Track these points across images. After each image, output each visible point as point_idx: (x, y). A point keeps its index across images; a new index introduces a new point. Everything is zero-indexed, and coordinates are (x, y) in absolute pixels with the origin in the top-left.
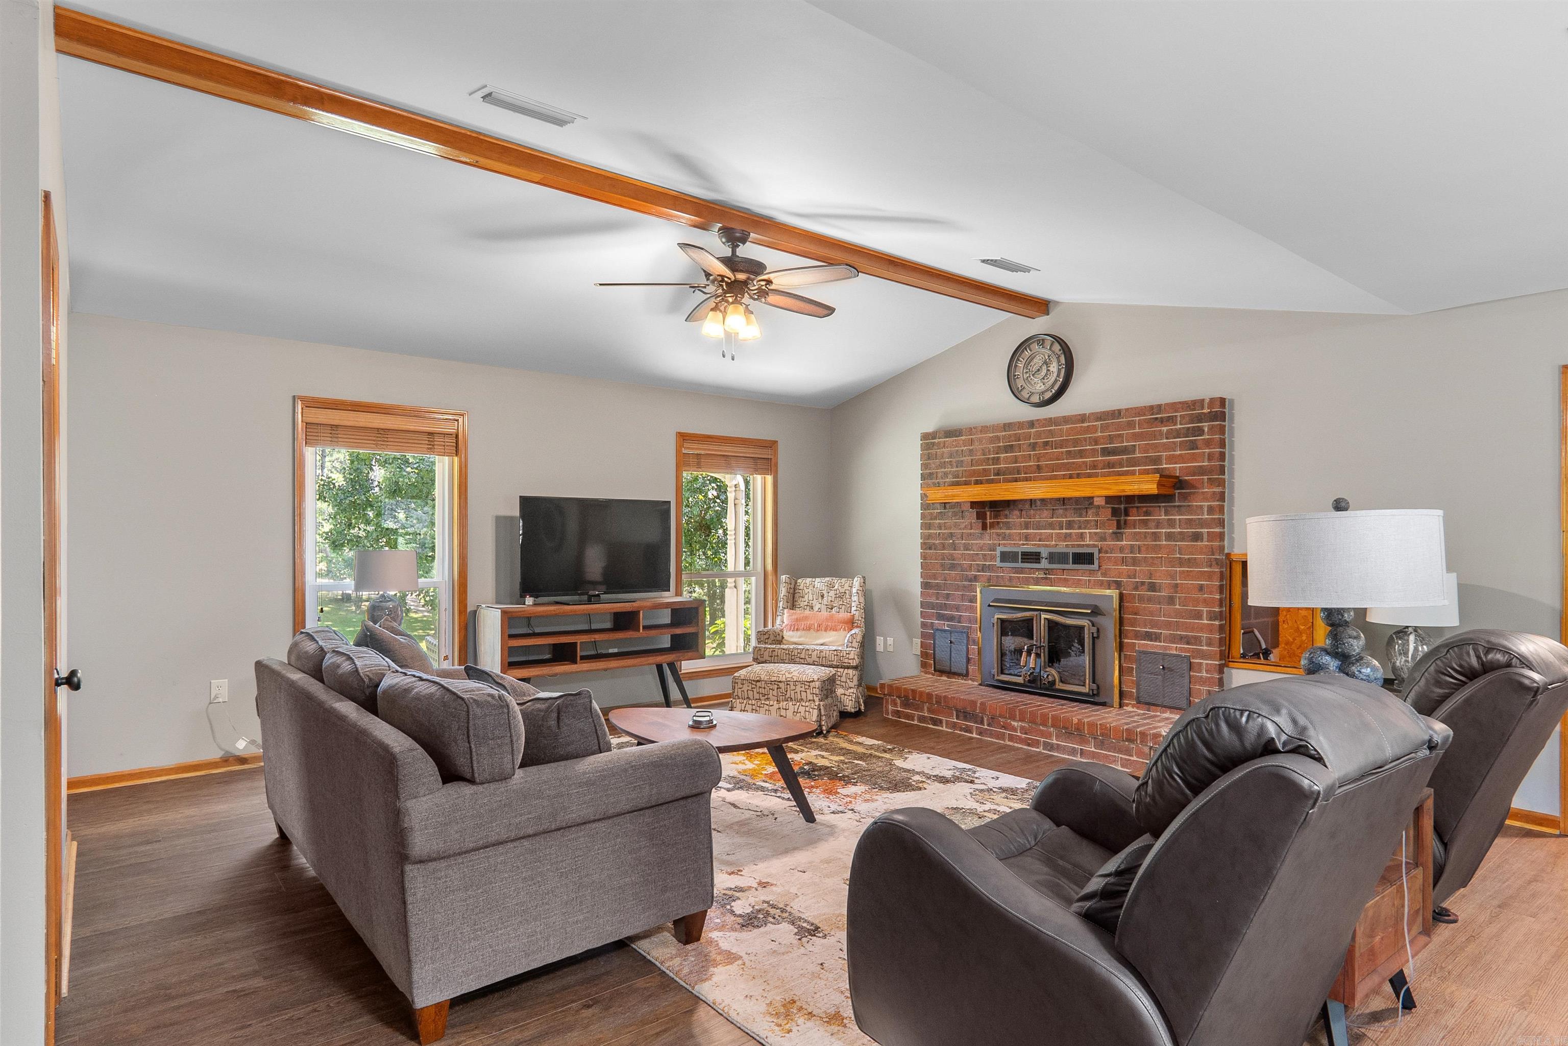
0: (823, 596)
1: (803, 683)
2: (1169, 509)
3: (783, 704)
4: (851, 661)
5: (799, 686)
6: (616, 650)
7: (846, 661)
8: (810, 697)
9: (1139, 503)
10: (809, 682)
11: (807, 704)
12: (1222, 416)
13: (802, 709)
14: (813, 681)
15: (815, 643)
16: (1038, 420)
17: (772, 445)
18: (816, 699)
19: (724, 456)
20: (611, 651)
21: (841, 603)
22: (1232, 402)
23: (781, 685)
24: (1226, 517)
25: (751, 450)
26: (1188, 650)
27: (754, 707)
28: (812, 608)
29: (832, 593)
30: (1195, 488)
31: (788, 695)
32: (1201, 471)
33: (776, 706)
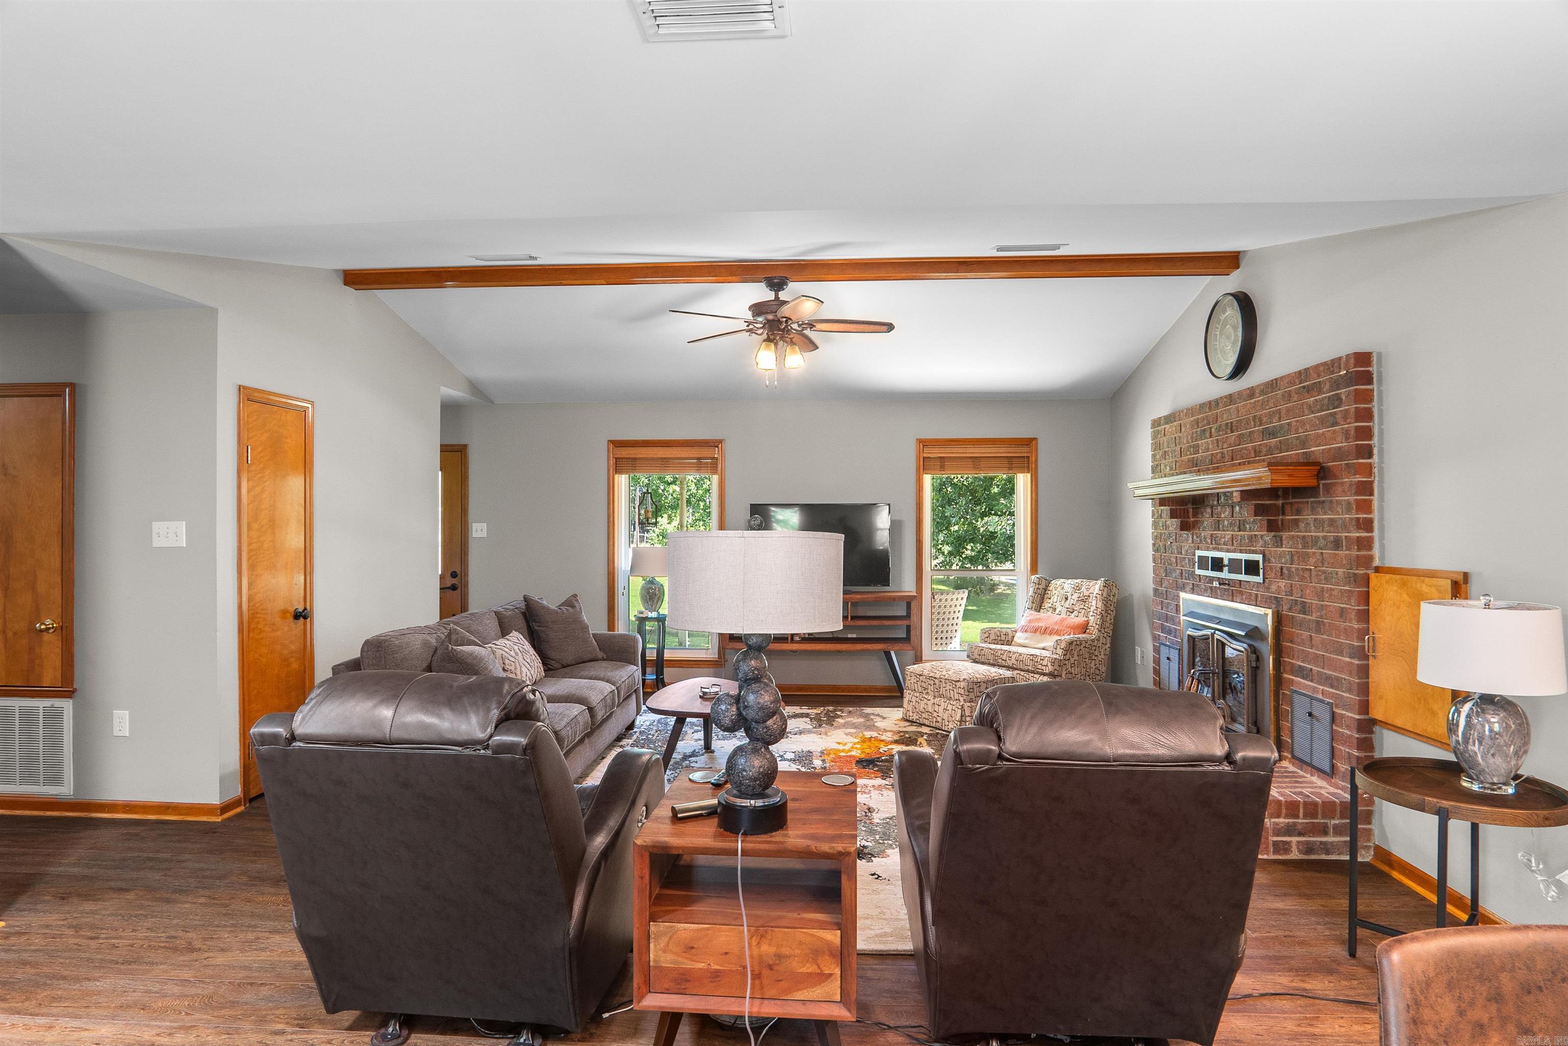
0: (1067, 599)
1: (951, 681)
2: (1315, 505)
3: (937, 700)
4: (1044, 668)
5: (949, 684)
6: (854, 636)
7: (1040, 667)
8: (957, 697)
9: (1293, 498)
10: (956, 681)
11: (954, 703)
12: (1367, 378)
13: (950, 707)
14: (959, 681)
15: (1037, 646)
16: (1221, 398)
17: (1029, 442)
18: (962, 699)
19: (971, 457)
20: (850, 636)
21: (1082, 607)
22: (1380, 355)
23: (937, 681)
24: (1375, 516)
25: (1011, 450)
26: (1332, 696)
27: (917, 699)
28: (1055, 609)
29: (1076, 596)
30: (1335, 477)
31: (941, 693)
32: (1339, 455)
33: (932, 701)
